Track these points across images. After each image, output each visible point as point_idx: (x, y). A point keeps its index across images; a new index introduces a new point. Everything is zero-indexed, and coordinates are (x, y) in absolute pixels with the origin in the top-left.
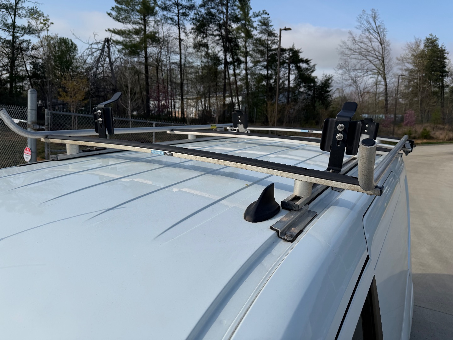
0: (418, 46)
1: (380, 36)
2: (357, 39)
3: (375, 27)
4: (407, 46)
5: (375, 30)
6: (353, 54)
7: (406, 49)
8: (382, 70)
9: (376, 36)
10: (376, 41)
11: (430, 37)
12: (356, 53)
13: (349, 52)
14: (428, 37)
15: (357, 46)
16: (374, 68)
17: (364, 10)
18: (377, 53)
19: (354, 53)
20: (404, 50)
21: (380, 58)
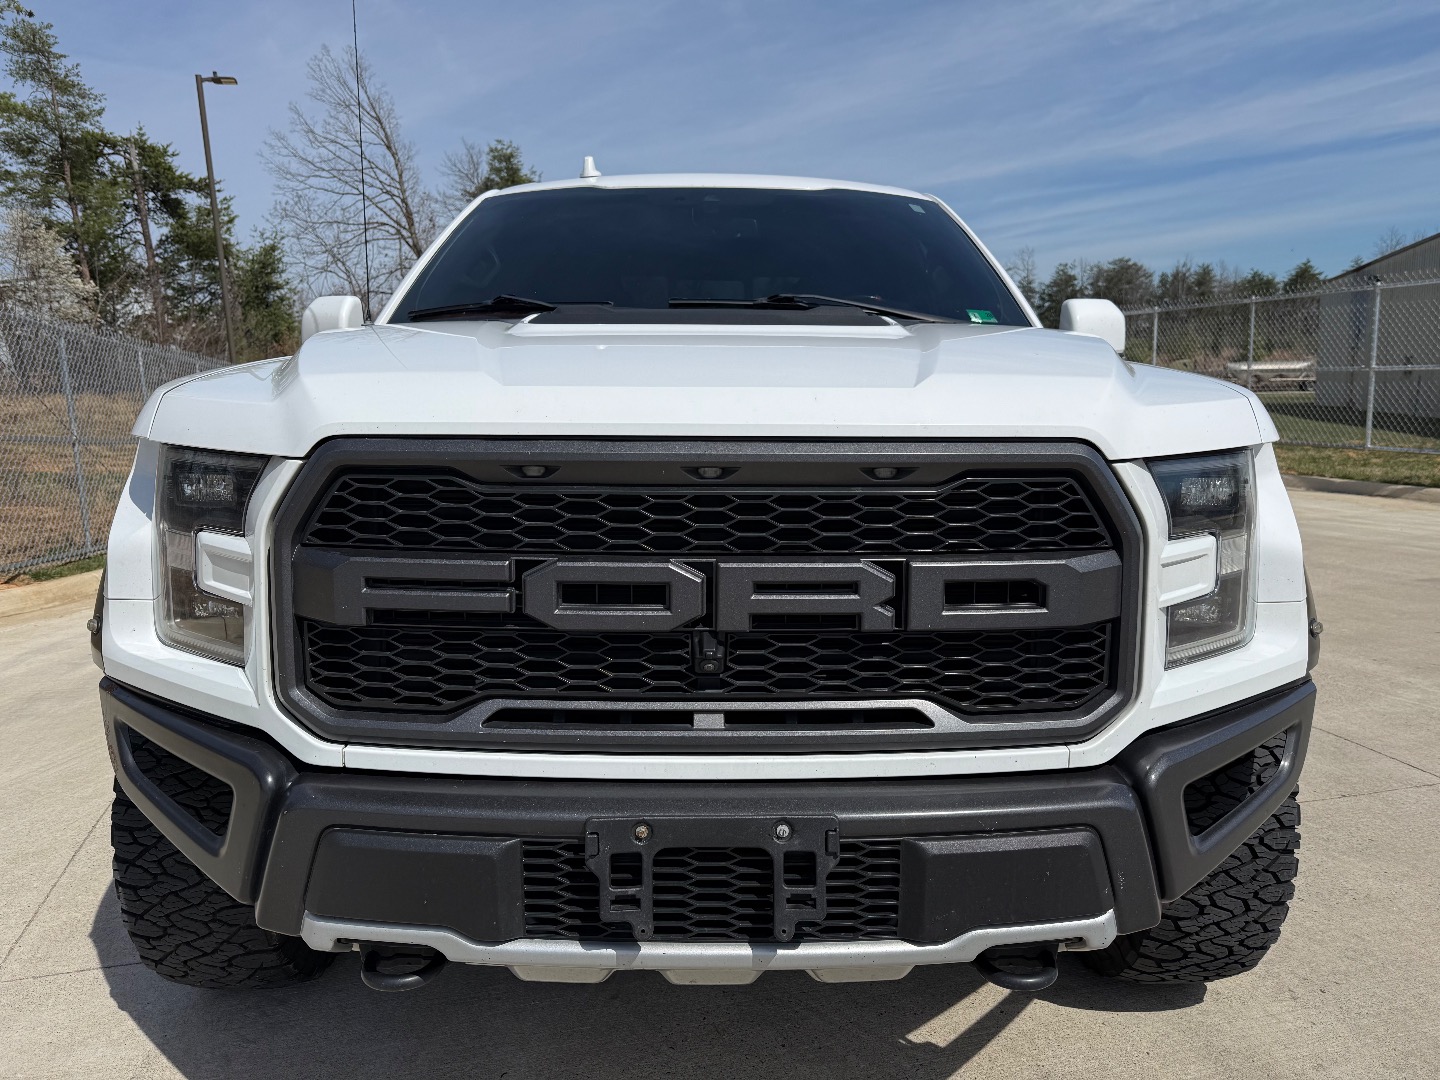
0: (476, 166)
1: (384, 130)
2: (318, 130)
3: (366, 99)
4: (449, 164)
5: (368, 110)
6: (317, 176)
7: (450, 172)
8: (407, 227)
9: (375, 127)
10: (377, 141)
11: (499, 147)
12: (324, 174)
13: (304, 170)
14: (494, 145)
15: (322, 150)
16: (385, 219)
17: (325, 47)
18: (383, 177)
19: (317, 173)
20: (443, 174)
21: (396, 192)
